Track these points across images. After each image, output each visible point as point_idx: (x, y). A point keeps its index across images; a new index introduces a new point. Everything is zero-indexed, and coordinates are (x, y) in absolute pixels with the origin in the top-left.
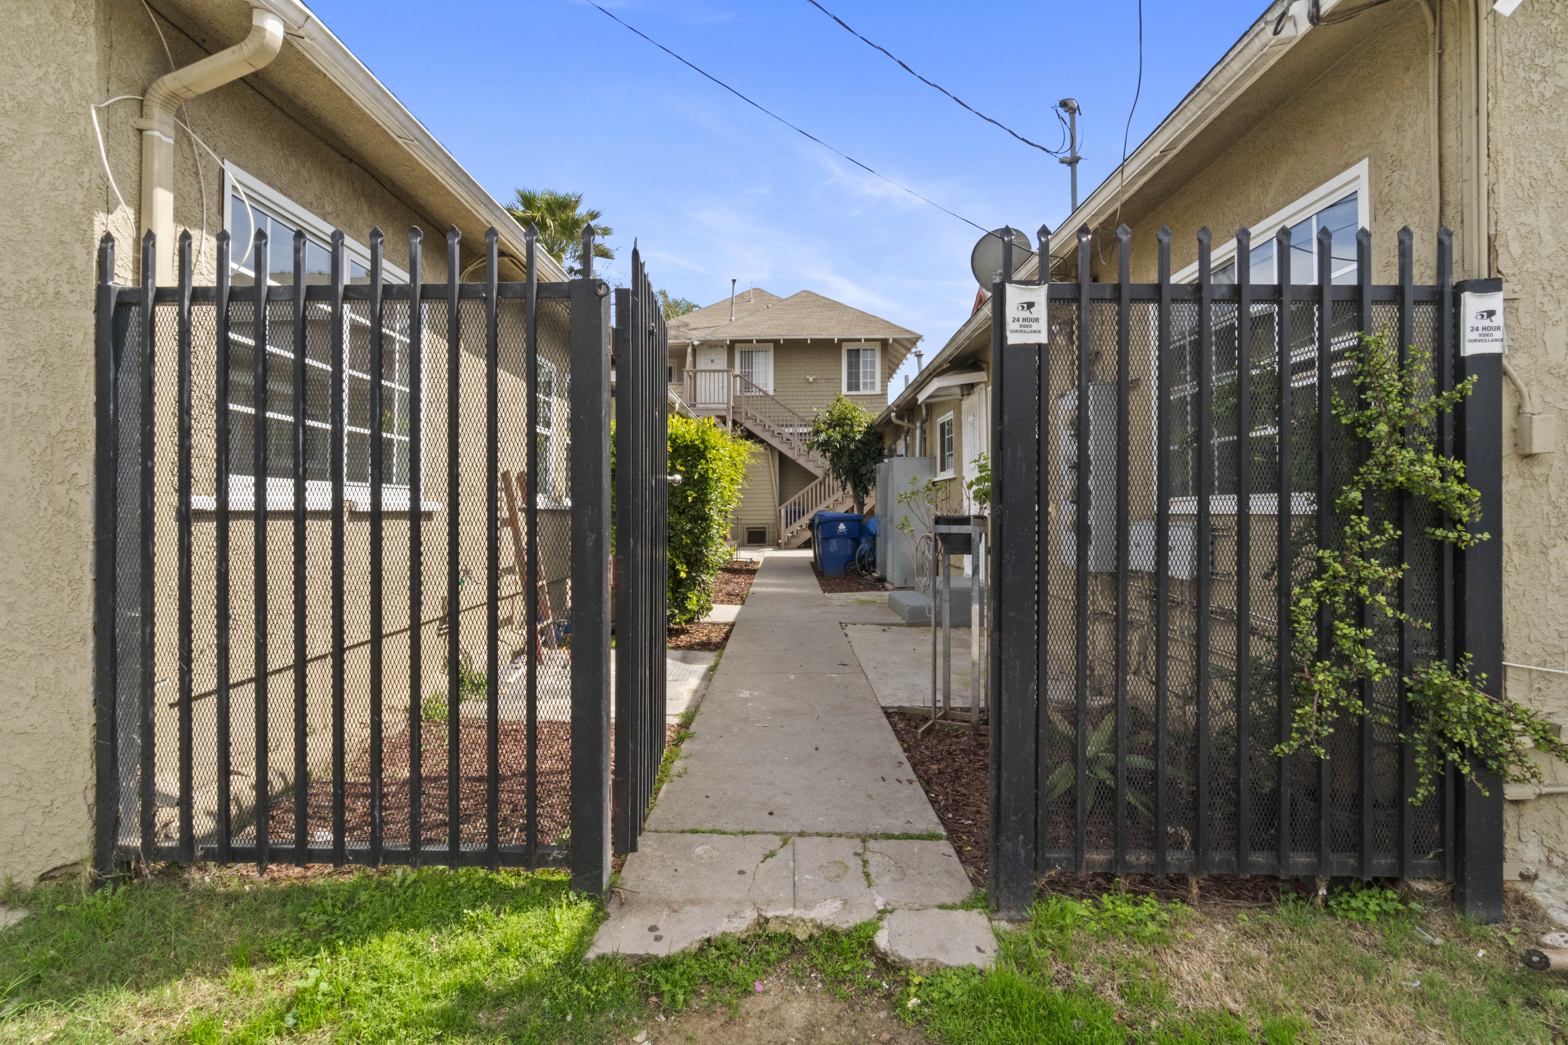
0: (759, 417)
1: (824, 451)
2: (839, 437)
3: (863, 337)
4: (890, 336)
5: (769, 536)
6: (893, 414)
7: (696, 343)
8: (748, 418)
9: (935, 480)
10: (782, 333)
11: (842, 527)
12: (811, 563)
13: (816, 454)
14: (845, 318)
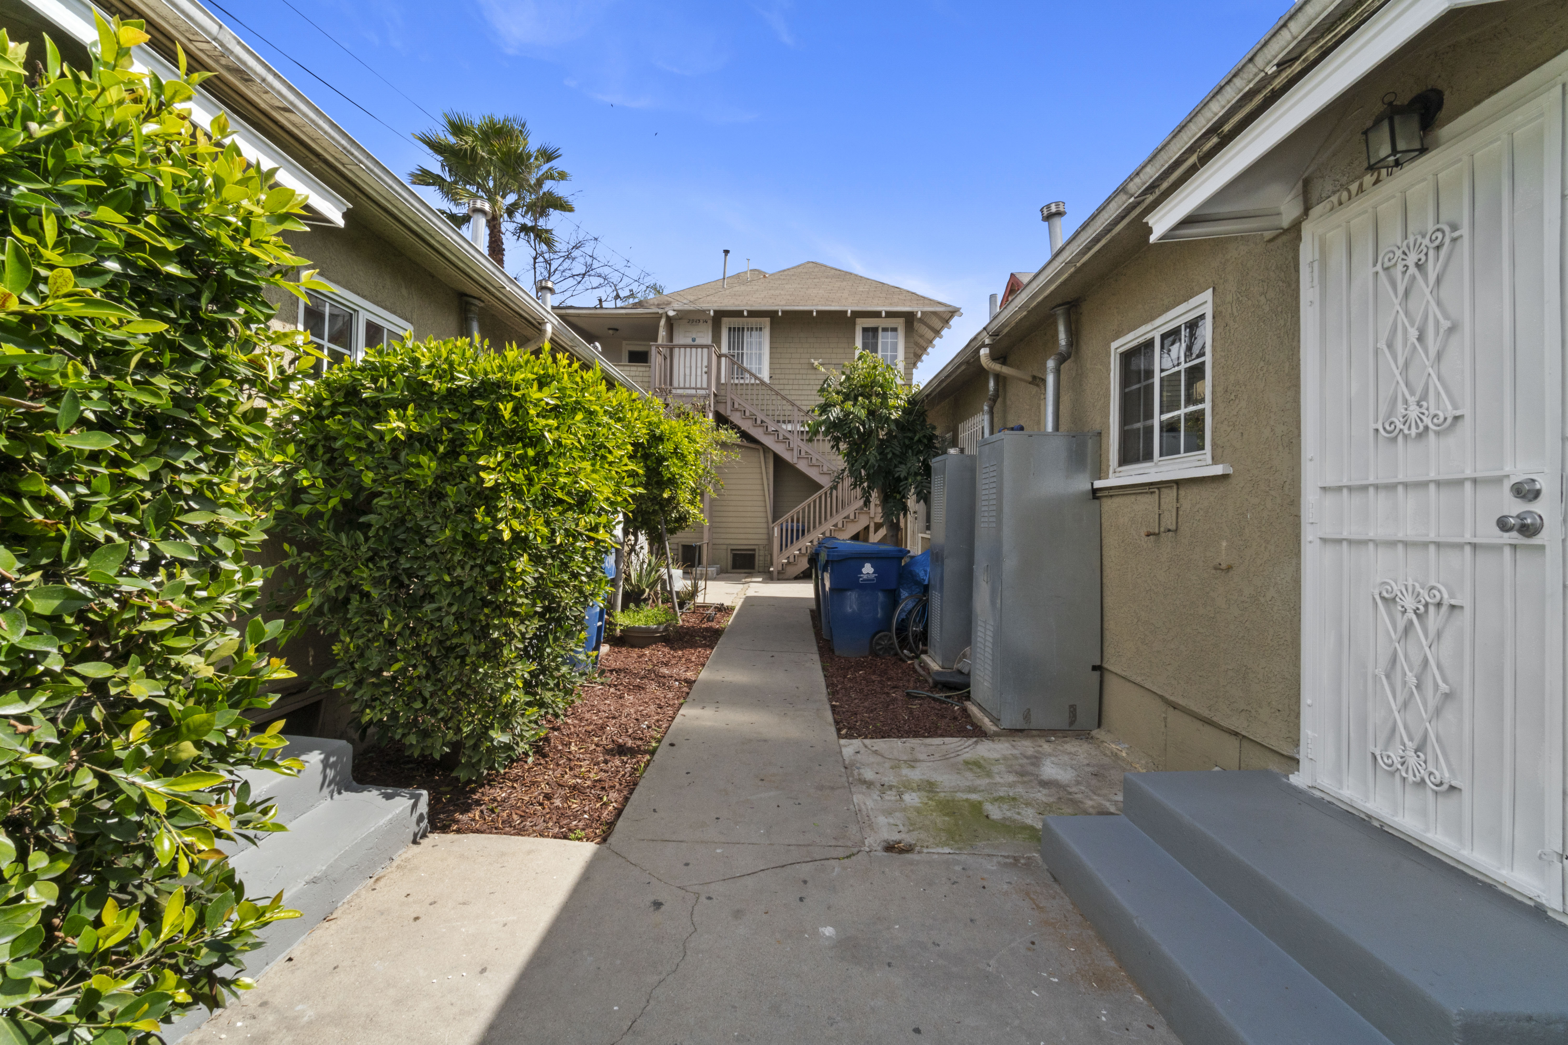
0: (749, 409)
1: (837, 440)
2: (863, 413)
3: (883, 309)
4: (918, 310)
5: (759, 561)
6: (984, 352)
7: (671, 313)
8: (734, 409)
9: (1098, 484)
10: (780, 303)
11: (868, 569)
12: (812, 611)
13: (824, 445)
14: (861, 289)
